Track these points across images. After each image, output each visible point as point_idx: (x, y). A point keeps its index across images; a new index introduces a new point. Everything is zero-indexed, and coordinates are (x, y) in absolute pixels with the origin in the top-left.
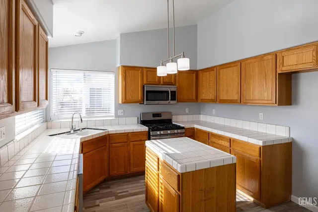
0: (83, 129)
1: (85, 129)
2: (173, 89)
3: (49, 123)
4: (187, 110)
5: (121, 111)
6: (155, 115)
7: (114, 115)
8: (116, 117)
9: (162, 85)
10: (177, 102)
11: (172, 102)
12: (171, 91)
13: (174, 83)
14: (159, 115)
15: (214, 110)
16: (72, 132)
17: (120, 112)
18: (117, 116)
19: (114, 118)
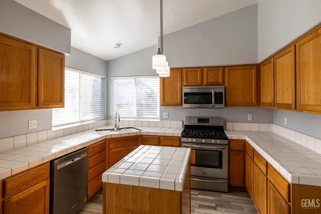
0: (127, 128)
1: (131, 128)
2: (218, 91)
3: (109, 121)
4: (250, 117)
5: (166, 113)
6: (200, 120)
7: (159, 117)
8: (161, 120)
9: (206, 85)
10: (226, 105)
11: (217, 106)
12: (215, 93)
13: (221, 83)
14: (206, 120)
15: (286, 119)
16: (116, 129)
17: (165, 115)
18: (162, 118)
19: (159, 120)
